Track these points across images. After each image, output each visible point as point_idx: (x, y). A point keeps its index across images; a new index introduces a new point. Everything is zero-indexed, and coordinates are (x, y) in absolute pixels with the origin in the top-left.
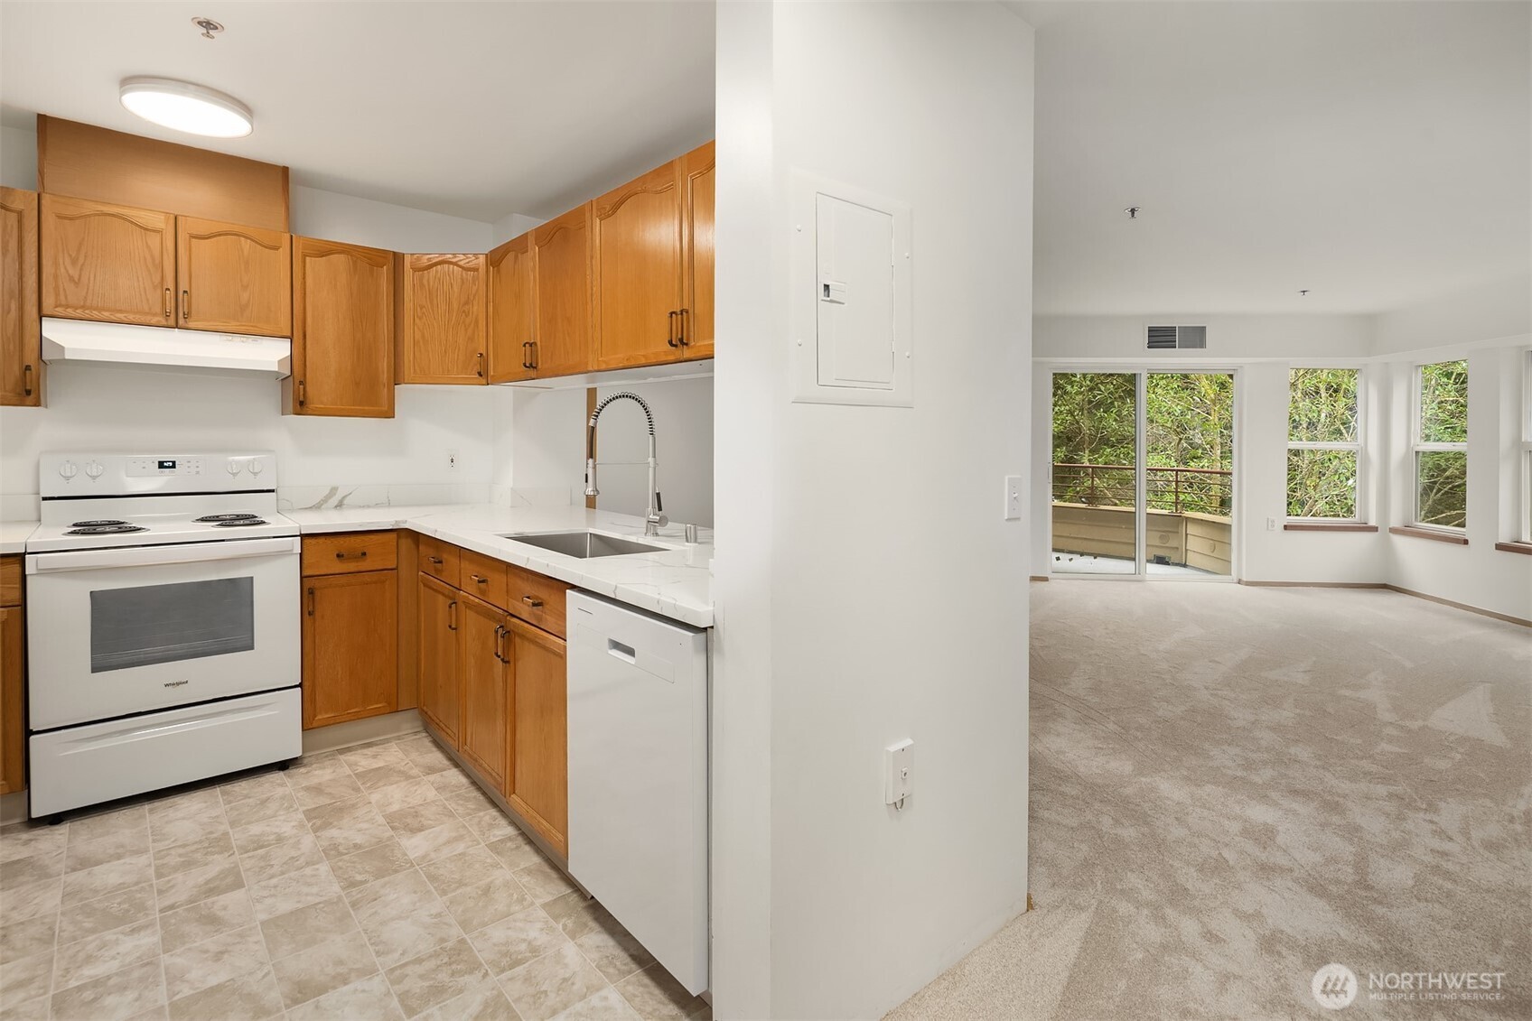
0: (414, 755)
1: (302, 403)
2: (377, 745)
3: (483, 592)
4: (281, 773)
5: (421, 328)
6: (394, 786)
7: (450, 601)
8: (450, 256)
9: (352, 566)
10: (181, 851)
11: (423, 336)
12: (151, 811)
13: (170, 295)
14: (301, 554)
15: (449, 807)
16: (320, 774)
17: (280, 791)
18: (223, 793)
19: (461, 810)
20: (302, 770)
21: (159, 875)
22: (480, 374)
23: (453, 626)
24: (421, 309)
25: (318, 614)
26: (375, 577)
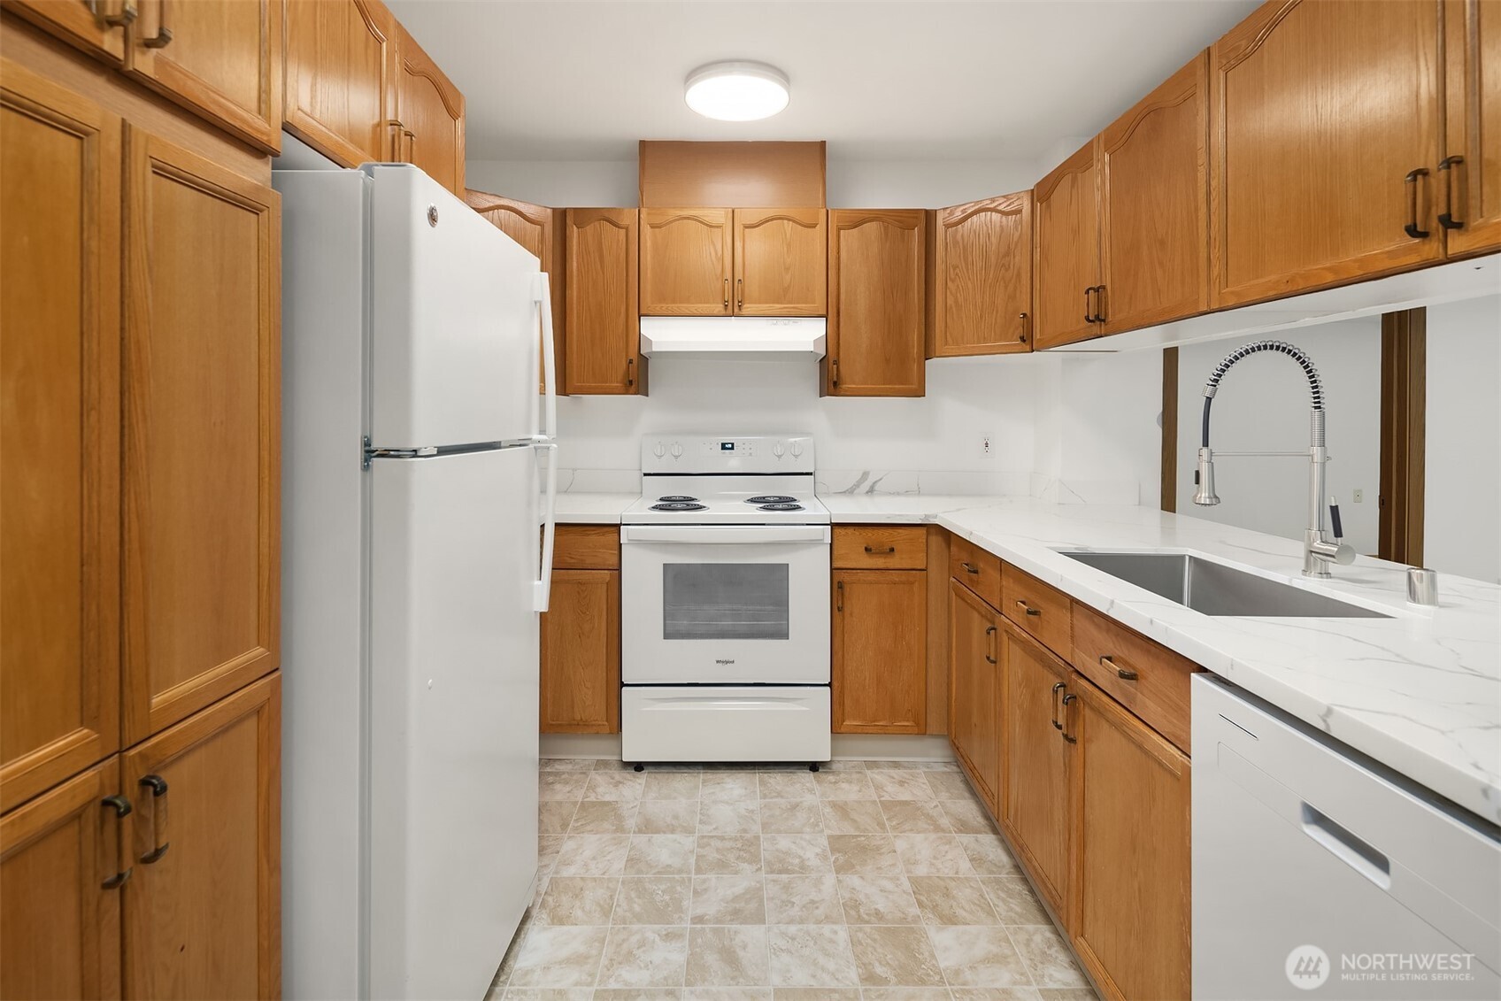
0: (944, 796)
1: (835, 384)
2: (905, 768)
3: (1033, 627)
4: (812, 774)
5: (954, 291)
6: (922, 835)
7: (989, 625)
8: (988, 202)
9: (879, 562)
10: (719, 844)
11: (956, 301)
13: (728, 286)
14: (831, 544)
15: (987, 896)
16: (848, 790)
17: (809, 800)
18: (762, 783)
20: (831, 778)
21: (699, 870)
22: (1023, 339)
23: (992, 658)
24: (954, 270)
25: (847, 610)
26: (904, 576)
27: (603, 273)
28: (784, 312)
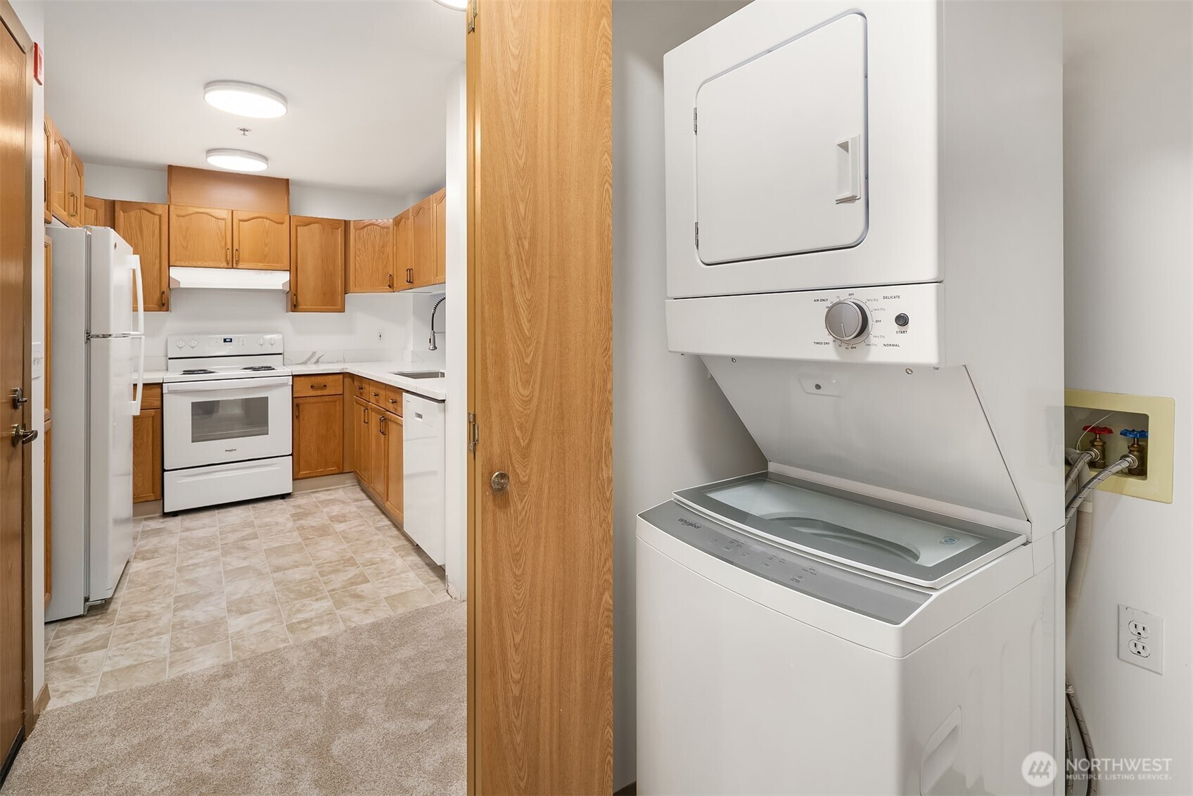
0: (350, 494)
1: (295, 306)
3: (377, 401)
6: (337, 506)
7: (365, 408)
8: (374, 221)
9: (319, 393)
10: (232, 526)
11: (360, 266)
12: (218, 513)
13: (229, 252)
14: (292, 385)
15: (361, 514)
16: (300, 500)
17: (280, 507)
18: (252, 507)
19: (366, 515)
20: (292, 499)
22: (389, 286)
23: (366, 421)
25: (301, 418)
26: (331, 398)
27: (143, 240)
28: (264, 267)
